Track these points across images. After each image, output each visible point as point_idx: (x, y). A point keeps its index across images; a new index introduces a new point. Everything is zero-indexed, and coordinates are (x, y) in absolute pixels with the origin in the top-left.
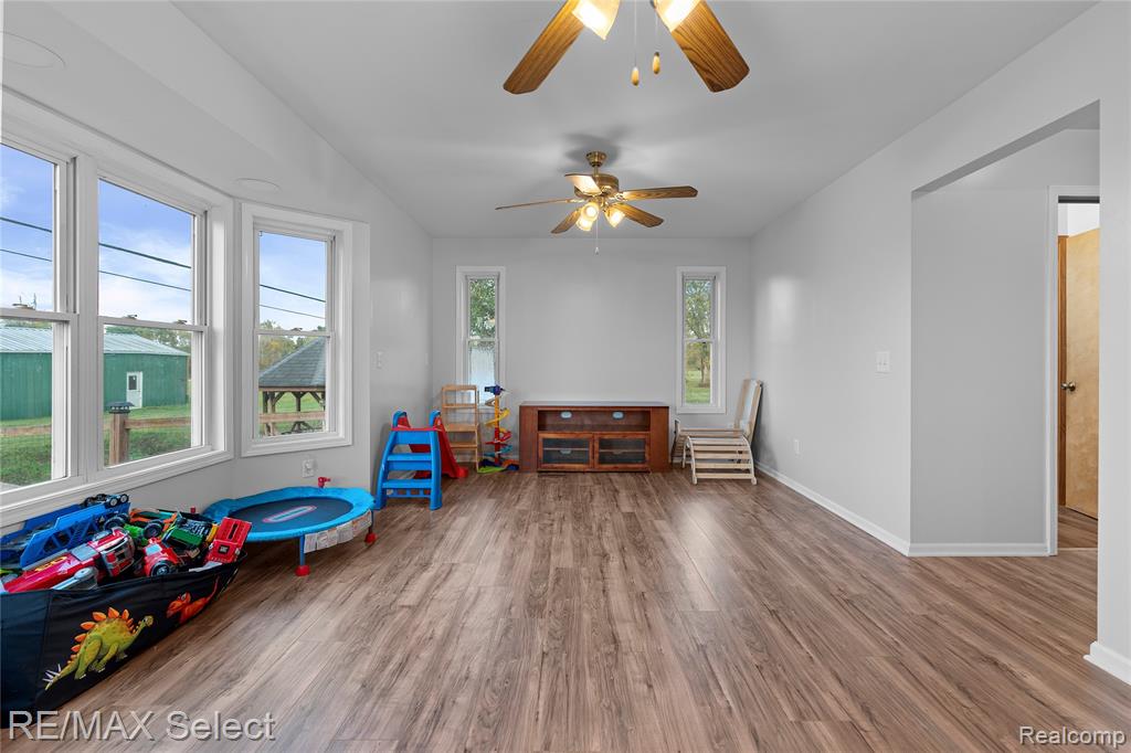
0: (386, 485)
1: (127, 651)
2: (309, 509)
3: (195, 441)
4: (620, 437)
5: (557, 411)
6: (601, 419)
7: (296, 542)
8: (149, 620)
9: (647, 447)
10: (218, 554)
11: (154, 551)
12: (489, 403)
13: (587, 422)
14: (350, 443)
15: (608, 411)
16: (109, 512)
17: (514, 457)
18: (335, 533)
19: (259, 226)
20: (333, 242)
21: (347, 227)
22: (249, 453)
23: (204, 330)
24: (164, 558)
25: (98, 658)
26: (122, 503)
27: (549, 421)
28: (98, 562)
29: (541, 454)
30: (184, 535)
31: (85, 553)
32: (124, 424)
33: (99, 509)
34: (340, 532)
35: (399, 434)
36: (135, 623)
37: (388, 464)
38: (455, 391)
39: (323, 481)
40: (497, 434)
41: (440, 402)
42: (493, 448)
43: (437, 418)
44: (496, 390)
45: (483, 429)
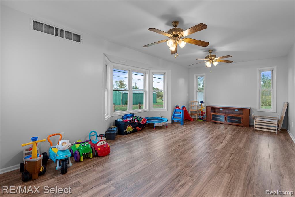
0: (173, 119)
1: (132, 131)
2: (158, 120)
3: (144, 108)
4: (233, 116)
5: (219, 108)
6: (231, 111)
7: (153, 124)
8: (134, 128)
9: (242, 119)
10: (142, 123)
11: (136, 120)
12: (200, 105)
13: (227, 111)
14: (167, 110)
15: (234, 109)
16: (132, 115)
17: (205, 118)
18: (159, 124)
19: (153, 74)
20: (164, 74)
21: (166, 72)
22: (151, 110)
23: (145, 91)
24: (136, 122)
25: (129, 131)
26: (133, 115)
27: (217, 110)
28: (130, 120)
29: (211, 118)
30: (139, 120)
31: (129, 119)
32: (140, 105)
33: (131, 115)
34: (160, 124)
35: (176, 110)
36: (132, 128)
37: (174, 115)
38: (194, 102)
39: (162, 116)
40: (202, 112)
41: (191, 105)
42: (201, 115)
43: (183, 107)
44: (202, 102)
45: (199, 111)
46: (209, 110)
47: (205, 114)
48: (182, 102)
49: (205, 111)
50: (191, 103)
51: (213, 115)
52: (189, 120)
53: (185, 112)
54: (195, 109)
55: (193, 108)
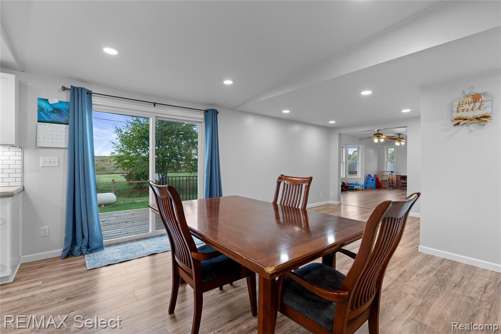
0: (367, 185)
12: (390, 174)
17: (395, 186)
20: (359, 148)
29: (401, 186)
34: (358, 187)
35: (369, 178)
37: (367, 182)
38: (384, 172)
39: (357, 183)
40: (392, 181)
41: (381, 174)
42: (391, 184)
43: (375, 175)
44: (392, 172)
45: (389, 180)
46: (399, 178)
47: (395, 182)
48: (373, 171)
49: (395, 179)
50: (382, 173)
51: (402, 183)
52: (379, 188)
53: (377, 179)
54: (385, 178)
55: (383, 177)
